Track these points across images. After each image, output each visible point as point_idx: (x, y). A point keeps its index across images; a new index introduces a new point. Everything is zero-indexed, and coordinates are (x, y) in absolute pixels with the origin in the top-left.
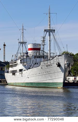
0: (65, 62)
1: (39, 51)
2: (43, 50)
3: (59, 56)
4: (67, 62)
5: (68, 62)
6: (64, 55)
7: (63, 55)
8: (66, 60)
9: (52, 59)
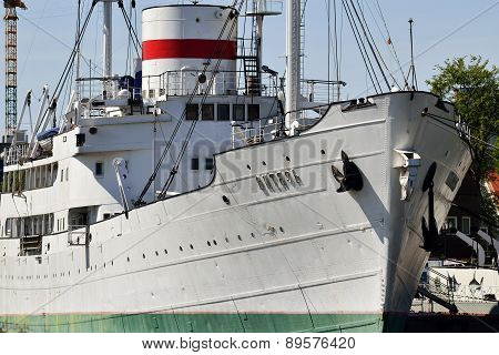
0: (392, 154)
1: (224, 63)
2: (257, 59)
3: (348, 109)
4: (410, 156)
5: (416, 156)
6: (387, 98)
7: (378, 101)
8: (404, 141)
9: (299, 131)
